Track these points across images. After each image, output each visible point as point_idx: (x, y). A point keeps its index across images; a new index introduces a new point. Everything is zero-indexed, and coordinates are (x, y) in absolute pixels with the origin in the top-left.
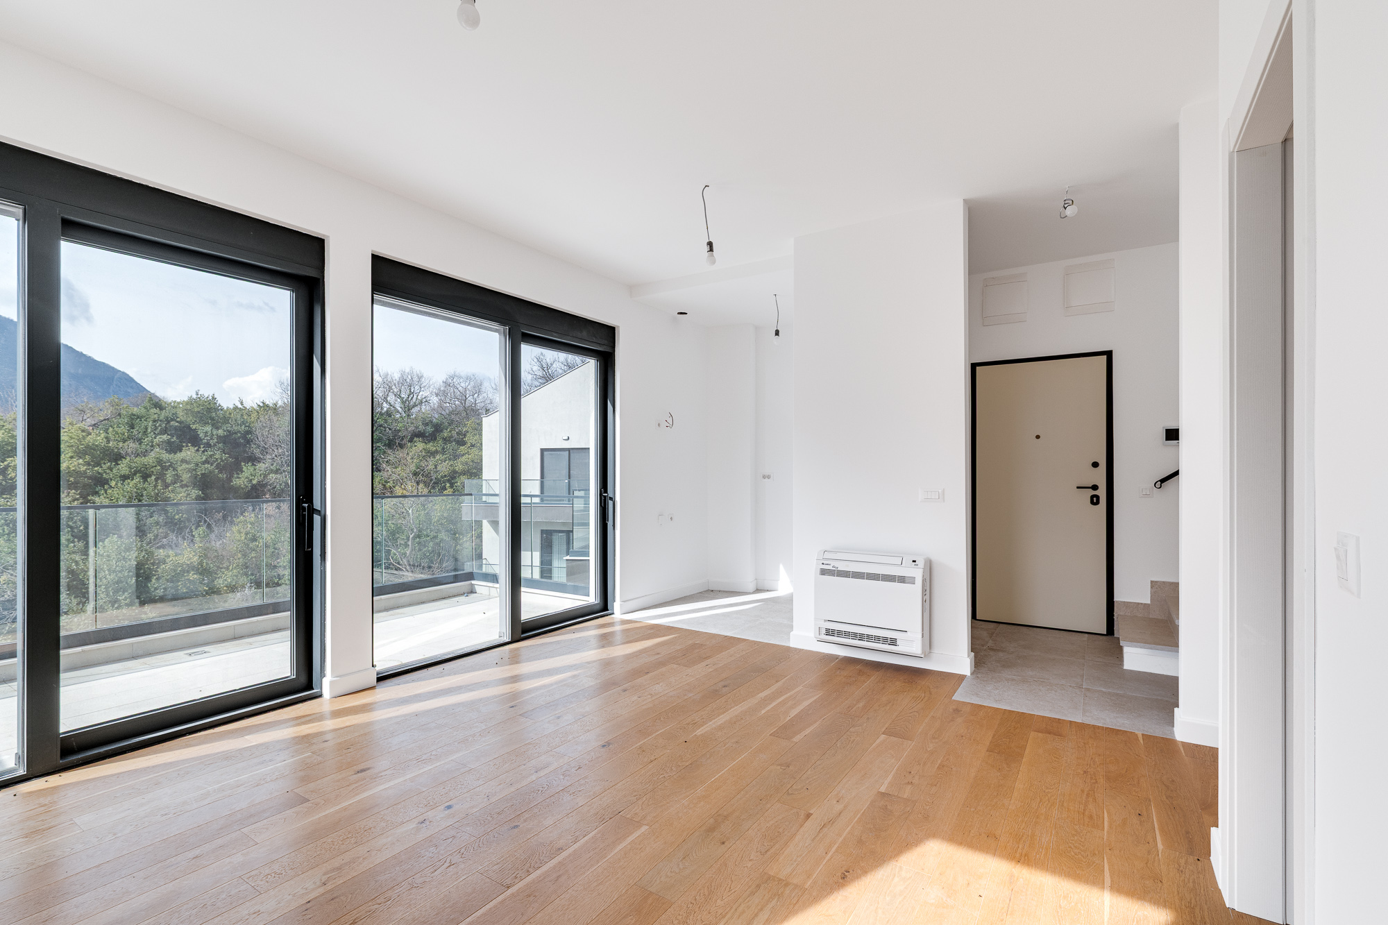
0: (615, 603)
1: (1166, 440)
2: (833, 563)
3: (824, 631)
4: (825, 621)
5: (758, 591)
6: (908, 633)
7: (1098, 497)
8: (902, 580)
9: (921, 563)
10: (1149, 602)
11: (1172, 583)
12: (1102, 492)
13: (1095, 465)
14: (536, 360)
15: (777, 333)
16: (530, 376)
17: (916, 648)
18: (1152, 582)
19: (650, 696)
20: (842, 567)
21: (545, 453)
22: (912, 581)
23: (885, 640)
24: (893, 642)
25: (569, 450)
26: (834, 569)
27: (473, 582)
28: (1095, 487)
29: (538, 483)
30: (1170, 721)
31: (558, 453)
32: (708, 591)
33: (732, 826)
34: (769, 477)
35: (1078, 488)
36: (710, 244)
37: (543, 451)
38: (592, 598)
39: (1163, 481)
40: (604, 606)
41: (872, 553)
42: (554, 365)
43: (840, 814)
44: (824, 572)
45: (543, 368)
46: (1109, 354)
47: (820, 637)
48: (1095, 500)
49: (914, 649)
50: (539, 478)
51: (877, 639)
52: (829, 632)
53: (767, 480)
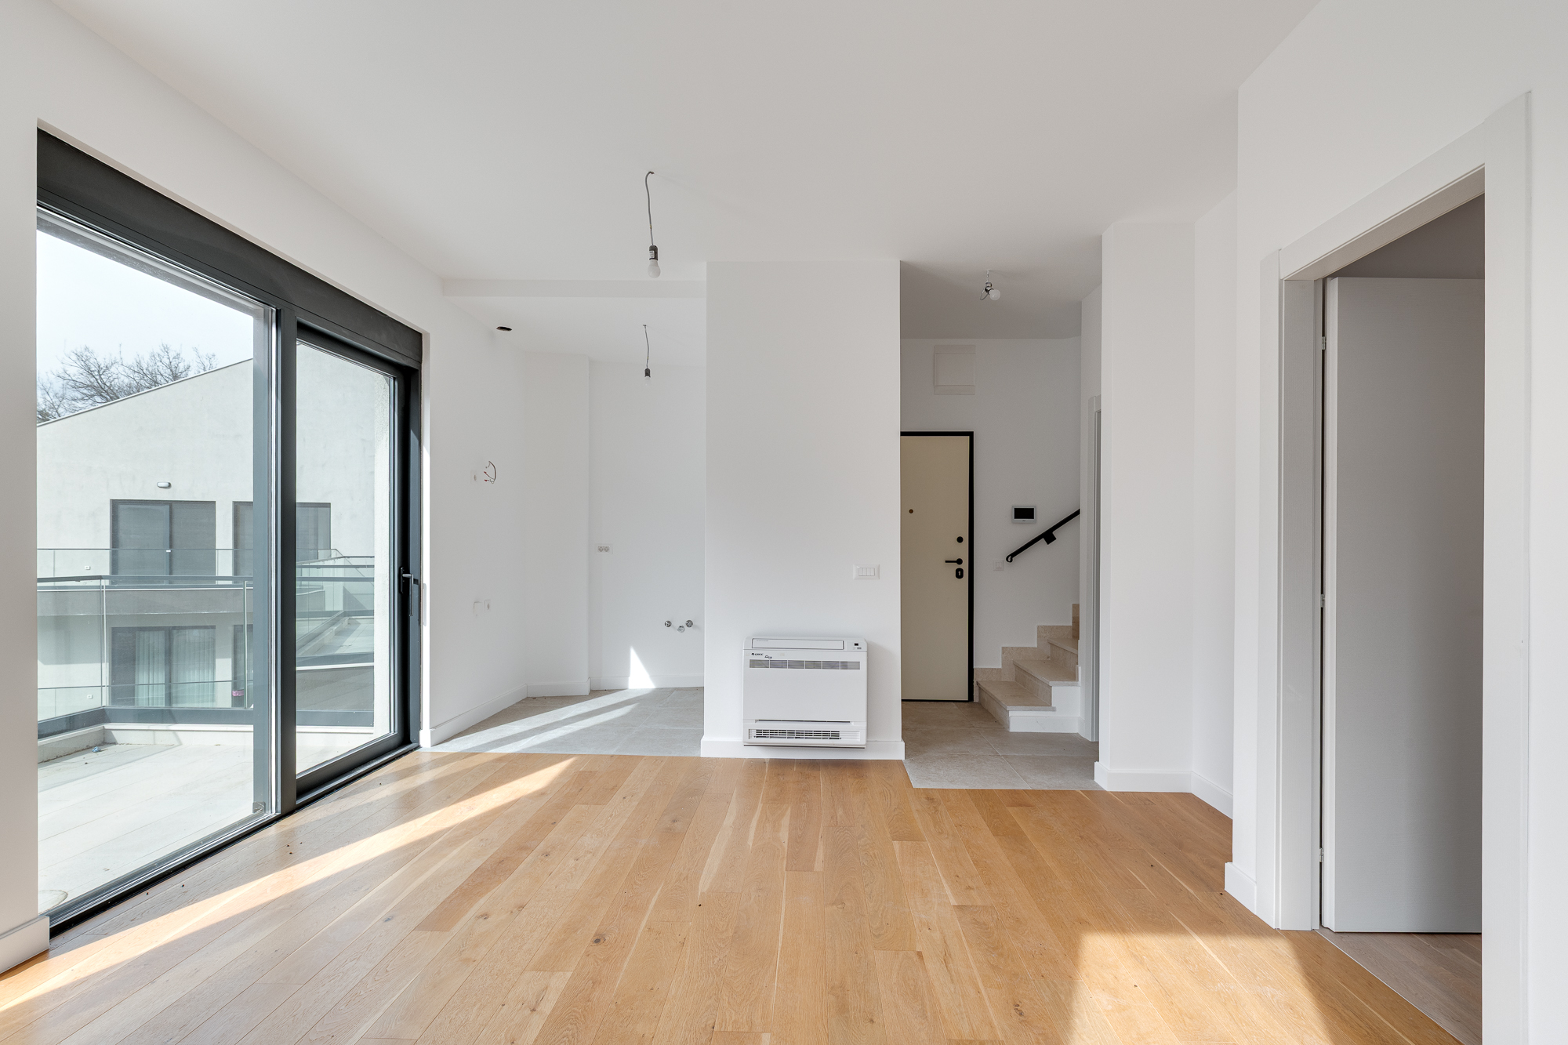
0: (421, 732)
1: (1015, 518)
2: (766, 653)
3: (754, 733)
4: (756, 721)
5: (595, 693)
6: (852, 723)
7: (961, 570)
8: (845, 665)
9: (864, 647)
10: (1000, 667)
11: (1019, 648)
12: (965, 566)
13: (960, 540)
14: (74, 357)
15: (647, 373)
16: (61, 381)
17: (860, 739)
18: (1003, 648)
19: (589, 855)
20: (776, 656)
21: (121, 507)
22: (856, 666)
23: (826, 734)
24: (835, 735)
25: (170, 504)
26: (767, 659)
27: (108, 726)
28: (959, 561)
29: (107, 555)
30: (1090, 773)
31: (149, 507)
32: (527, 698)
33: (860, 995)
34: (607, 549)
35: (946, 562)
36: (654, 249)
37: (115, 504)
38: (383, 726)
39: (1013, 555)
40: (405, 736)
41: (811, 638)
42: (113, 369)
43: (945, 942)
44: (754, 664)
45: (90, 373)
46: (971, 434)
47: (750, 741)
48: (959, 574)
49: (859, 740)
50: (108, 545)
51: (818, 734)
52: (760, 734)
53: (604, 553)
